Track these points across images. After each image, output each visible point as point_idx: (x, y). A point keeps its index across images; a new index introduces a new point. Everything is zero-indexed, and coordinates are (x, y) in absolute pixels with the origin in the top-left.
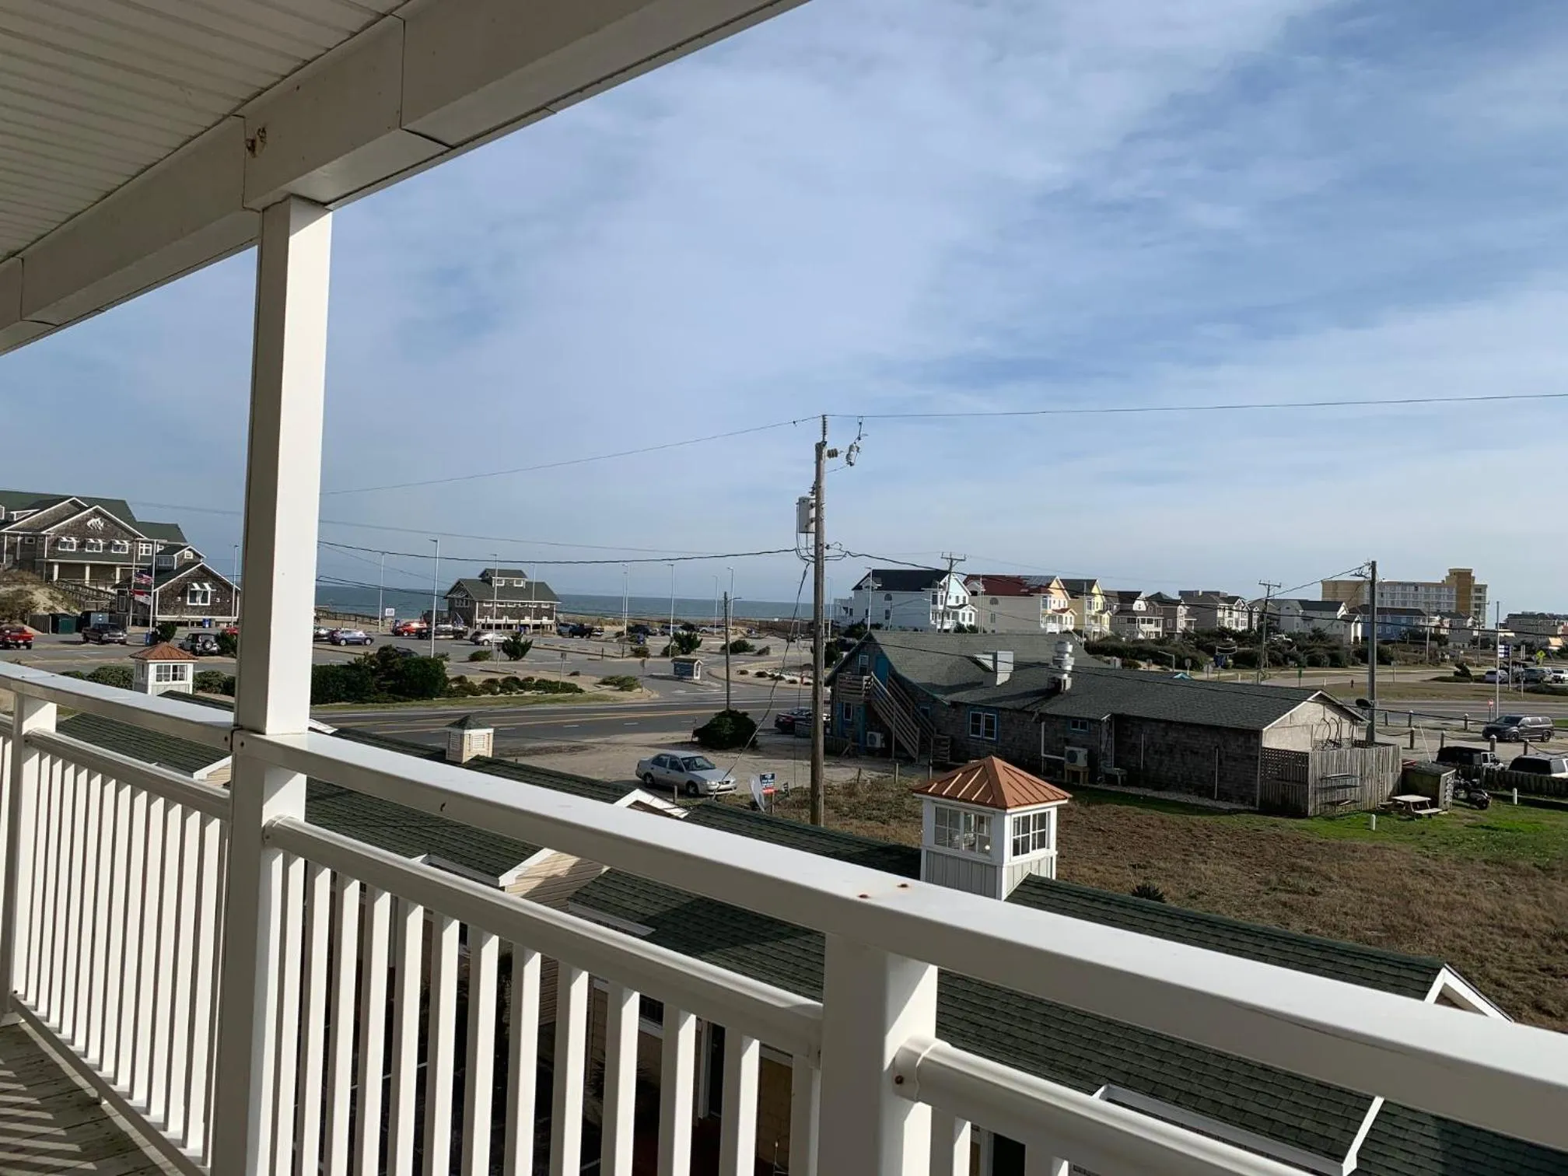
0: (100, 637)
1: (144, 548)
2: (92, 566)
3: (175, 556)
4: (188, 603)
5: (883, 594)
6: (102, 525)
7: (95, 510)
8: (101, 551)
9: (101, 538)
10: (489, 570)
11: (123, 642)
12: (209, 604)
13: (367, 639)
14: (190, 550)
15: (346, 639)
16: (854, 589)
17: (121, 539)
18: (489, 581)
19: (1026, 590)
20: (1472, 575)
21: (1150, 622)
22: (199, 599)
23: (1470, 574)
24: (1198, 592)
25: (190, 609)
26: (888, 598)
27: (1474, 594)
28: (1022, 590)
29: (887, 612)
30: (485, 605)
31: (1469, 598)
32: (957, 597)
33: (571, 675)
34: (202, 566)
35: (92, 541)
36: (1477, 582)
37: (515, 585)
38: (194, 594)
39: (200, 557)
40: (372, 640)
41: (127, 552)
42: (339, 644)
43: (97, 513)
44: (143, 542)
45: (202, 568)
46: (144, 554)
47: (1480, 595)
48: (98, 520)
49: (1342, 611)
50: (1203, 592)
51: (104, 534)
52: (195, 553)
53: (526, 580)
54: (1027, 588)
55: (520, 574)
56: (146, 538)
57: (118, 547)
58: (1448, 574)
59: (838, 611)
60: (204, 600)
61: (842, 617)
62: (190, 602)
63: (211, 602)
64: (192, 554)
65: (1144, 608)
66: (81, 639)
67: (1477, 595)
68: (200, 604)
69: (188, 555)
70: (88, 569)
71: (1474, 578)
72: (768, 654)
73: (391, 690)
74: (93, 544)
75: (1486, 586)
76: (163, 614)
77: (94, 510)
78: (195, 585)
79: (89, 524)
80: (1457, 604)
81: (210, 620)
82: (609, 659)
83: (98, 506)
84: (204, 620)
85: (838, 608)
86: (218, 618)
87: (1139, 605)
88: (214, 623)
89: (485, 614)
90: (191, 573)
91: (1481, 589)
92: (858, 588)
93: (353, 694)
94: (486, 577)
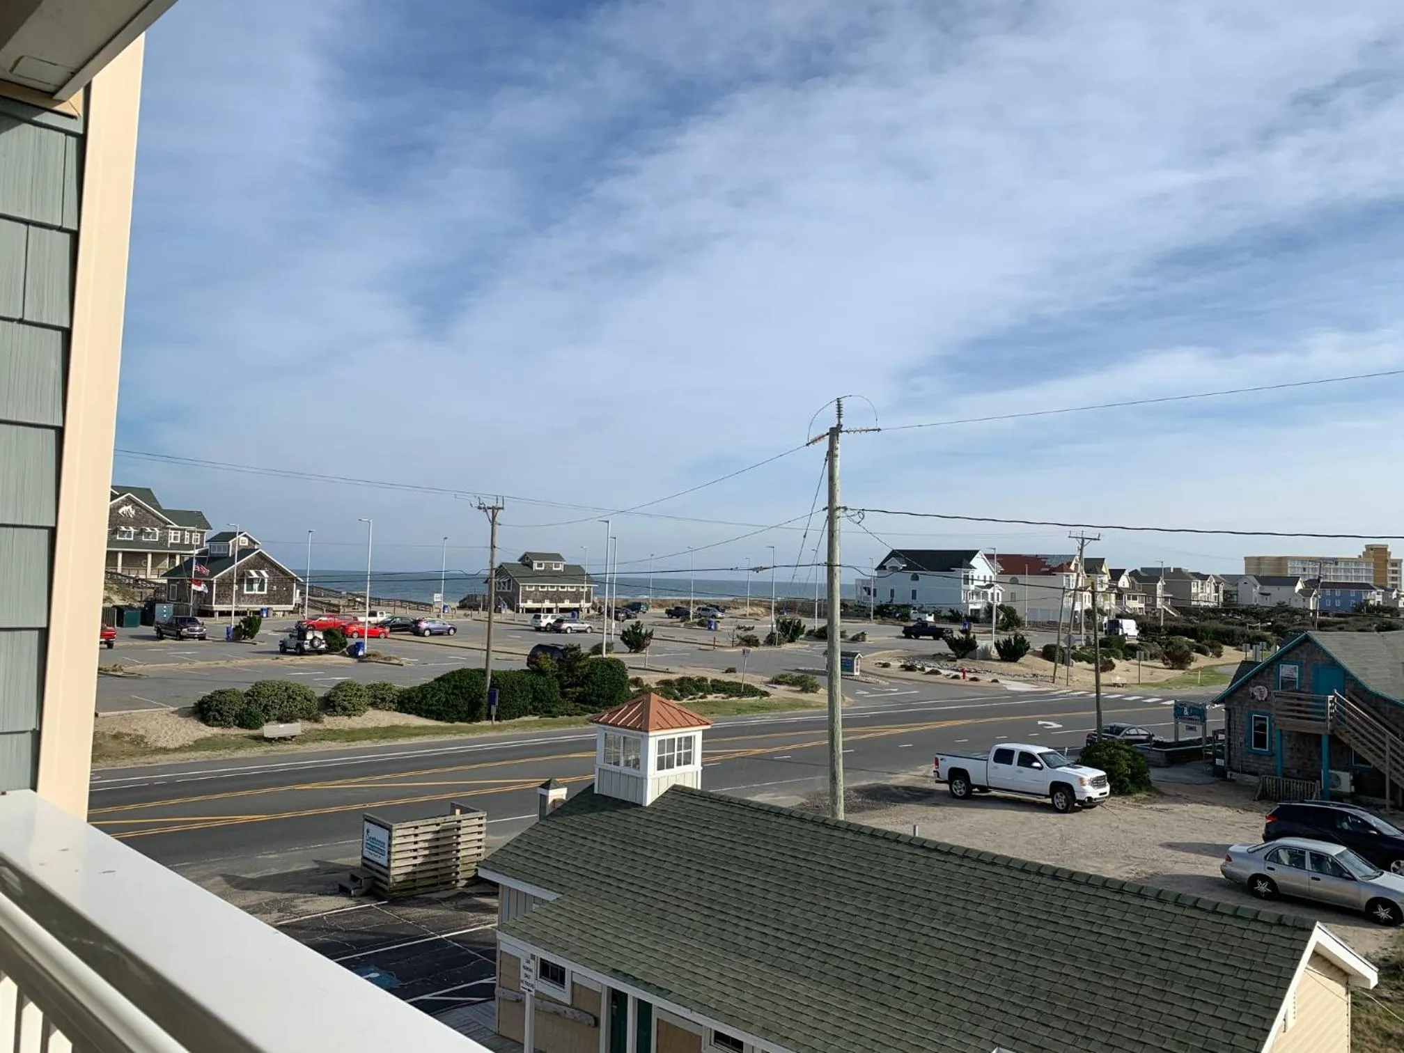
0: (178, 633)
1: (173, 535)
2: (124, 553)
3: (231, 542)
4: (245, 592)
5: (910, 573)
6: (133, 512)
7: (128, 497)
8: (132, 539)
9: (132, 526)
10: (529, 553)
11: (202, 638)
12: (265, 592)
13: (450, 628)
14: (245, 536)
15: (430, 630)
16: (876, 569)
17: (153, 525)
18: (530, 566)
19: (1047, 569)
20: (1388, 550)
21: (1134, 598)
22: (256, 586)
23: (1386, 549)
24: (1170, 568)
25: (247, 598)
26: (915, 578)
27: (1390, 568)
28: (1043, 569)
29: (914, 592)
30: (527, 589)
31: (1386, 571)
32: (985, 577)
33: (727, 672)
34: (260, 552)
35: (123, 528)
36: (1393, 557)
37: (554, 569)
38: (251, 582)
39: (255, 543)
40: (455, 630)
41: (157, 540)
42: (423, 635)
43: (129, 501)
44: (173, 529)
45: (260, 555)
46: (172, 541)
47: (1396, 569)
48: (130, 507)
49: (1299, 586)
50: (1174, 569)
51: (136, 522)
52: (250, 539)
53: (565, 563)
54: (1047, 567)
55: (557, 557)
56: (176, 526)
57: (149, 534)
58: (1365, 550)
59: (859, 593)
60: (261, 588)
61: (864, 597)
62: (247, 590)
63: (268, 590)
64: (247, 540)
65: (1127, 585)
66: (154, 633)
67: (1392, 568)
68: (257, 592)
69: (244, 542)
70: (120, 556)
71: (1390, 553)
72: (864, 640)
73: (581, 699)
74: (124, 532)
75: (1401, 561)
76: (220, 604)
77: (126, 497)
78: (252, 572)
79: (120, 511)
80: (1374, 577)
81: (268, 609)
82: (721, 650)
83: (129, 494)
84: (262, 610)
85: (859, 588)
86: (275, 607)
87: (1124, 582)
88: (271, 613)
89: (528, 598)
90: (249, 560)
91: (1396, 563)
92: (881, 567)
93: (540, 705)
94: (526, 561)
